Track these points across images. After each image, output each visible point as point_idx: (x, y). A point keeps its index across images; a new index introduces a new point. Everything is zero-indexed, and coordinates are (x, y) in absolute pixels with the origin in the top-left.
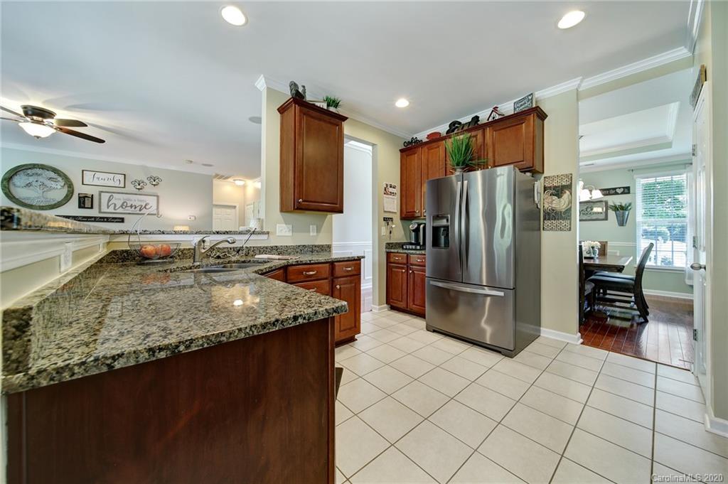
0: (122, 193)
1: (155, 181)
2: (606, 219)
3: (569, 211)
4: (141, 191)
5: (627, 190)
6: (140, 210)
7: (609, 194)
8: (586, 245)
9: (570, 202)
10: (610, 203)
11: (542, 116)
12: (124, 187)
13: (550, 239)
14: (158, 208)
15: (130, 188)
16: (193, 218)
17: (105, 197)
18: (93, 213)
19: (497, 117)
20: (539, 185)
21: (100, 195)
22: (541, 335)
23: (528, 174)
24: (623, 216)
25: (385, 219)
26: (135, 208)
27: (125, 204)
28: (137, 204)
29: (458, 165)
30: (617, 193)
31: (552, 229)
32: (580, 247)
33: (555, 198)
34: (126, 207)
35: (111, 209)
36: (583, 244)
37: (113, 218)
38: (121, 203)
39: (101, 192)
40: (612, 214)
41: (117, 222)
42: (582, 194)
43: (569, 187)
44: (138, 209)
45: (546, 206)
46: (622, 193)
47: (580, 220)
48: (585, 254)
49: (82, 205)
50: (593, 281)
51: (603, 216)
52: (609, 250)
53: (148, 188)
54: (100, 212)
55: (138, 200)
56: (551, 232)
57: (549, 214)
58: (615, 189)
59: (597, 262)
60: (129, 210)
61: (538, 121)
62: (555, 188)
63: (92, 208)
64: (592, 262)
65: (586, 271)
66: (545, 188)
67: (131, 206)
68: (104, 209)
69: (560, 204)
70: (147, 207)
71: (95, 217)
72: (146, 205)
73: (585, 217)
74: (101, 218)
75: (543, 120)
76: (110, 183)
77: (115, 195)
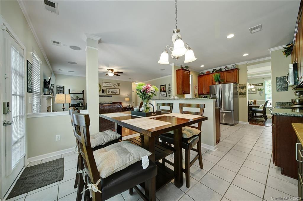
1: (119, 84)
2: (256, 93)
3: (245, 93)
5: (262, 84)
6: (115, 93)
7: (257, 86)
8: (250, 101)
9: (246, 90)
10: (257, 88)
11: (238, 69)
13: (241, 99)
14: (119, 93)
15: (113, 87)
17: (108, 89)
18: (105, 94)
19: (227, 69)
20: (238, 87)
22: (239, 123)
23: (235, 84)
24: (261, 92)
25: (195, 95)
28: (115, 91)
29: (217, 81)
30: (259, 85)
31: (241, 97)
32: (248, 101)
33: (242, 89)
35: (109, 93)
36: (249, 101)
37: (110, 96)
38: (111, 91)
39: (107, 88)
40: (258, 92)
42: (249, 87)
43: (245, 87)
45: (240, 91)
46: (261, 85)
47: (248, 94)
48: (249, 104)
49: (103, 92)
50: (252, 111)
51: (255, 92)
52: (257, 103)
53: (117, 87)
56: (241, 98)
57: (240, 93)
58: (258, 84)
59: (253, 105)
60: (113, 93)
61: (237, 71)
62: (242, 87)
63: (105, 93)
64: (251, 105)
65: (250, 108)
66: (239, 87)
68: (108, 93)
69: (243, 91)
70: (117, 92)
71: (106, 96)
73: (249, 93)
75: (238, 70)
76: (109, 86)
77: (110, 89)
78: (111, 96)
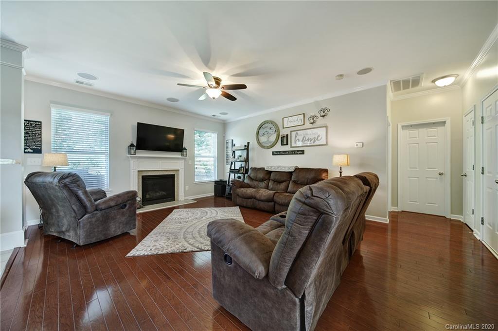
0: (302, 130)
1: (324, 113)
4: (315, 125)
6: (314, 142)
12: (304, 124)
14: (327, 138)
15: (308, 125)
16: (360, 145)
17: (294, 134)
18: (287, 148)
21: (291, 134)
26: (311, 140)
27: (304, 139)
28: (312, 137)
34: (305, 140)
35: (297, 144)
37: (298, 151)
38: (302, 138)
39: (291, 132)
41: (300, 154)
44: (313, 141)
49: (282, 143)
53: (320, 121)
54: (291, 147)
55: (313, 134)
60: (308, 143)
63: (287, 144)
67: (308, 140)
68: (293, 145)
70: (319, 139)
71: (288, 151)
72: (318, 137)
74: (292, 151)
76: (297, 123)
77: (298, 132)
78: (302, 152)
